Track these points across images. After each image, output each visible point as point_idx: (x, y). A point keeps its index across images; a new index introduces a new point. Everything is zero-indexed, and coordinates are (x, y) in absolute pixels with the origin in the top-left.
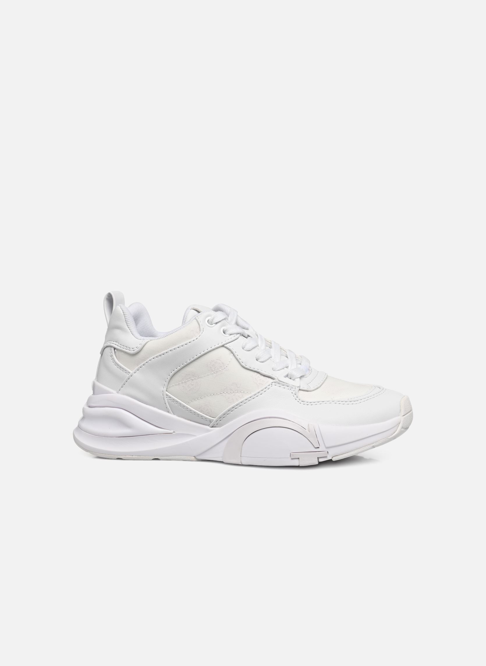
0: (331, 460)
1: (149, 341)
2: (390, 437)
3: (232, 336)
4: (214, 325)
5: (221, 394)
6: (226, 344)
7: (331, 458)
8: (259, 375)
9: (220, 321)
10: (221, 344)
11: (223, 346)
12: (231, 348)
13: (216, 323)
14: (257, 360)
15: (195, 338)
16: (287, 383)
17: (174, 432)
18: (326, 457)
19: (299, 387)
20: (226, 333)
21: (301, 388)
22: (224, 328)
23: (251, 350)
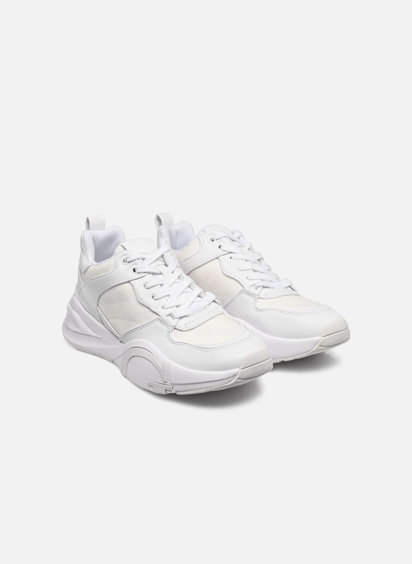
0: (175, 394)
1: (91, 265)
2: (225, 385)
3: (139, 274)
4: (127, 263)
5: (124, 319)
6: (132, 280)
7: (175, 393)
8: (149, 310)
9: (132, 261)
10: (127, 280)
11: (129, 282)
12: (134, 285)
13: (129, 262)
14: (153, 297)
15: (109, 273)
16: (166, 322)
17: (102, 338)
18: (171, 391)
19: (175, 326)
20: (136, 271)
21: (176, 327)
22: (135, 266)
23: (150, 288)
